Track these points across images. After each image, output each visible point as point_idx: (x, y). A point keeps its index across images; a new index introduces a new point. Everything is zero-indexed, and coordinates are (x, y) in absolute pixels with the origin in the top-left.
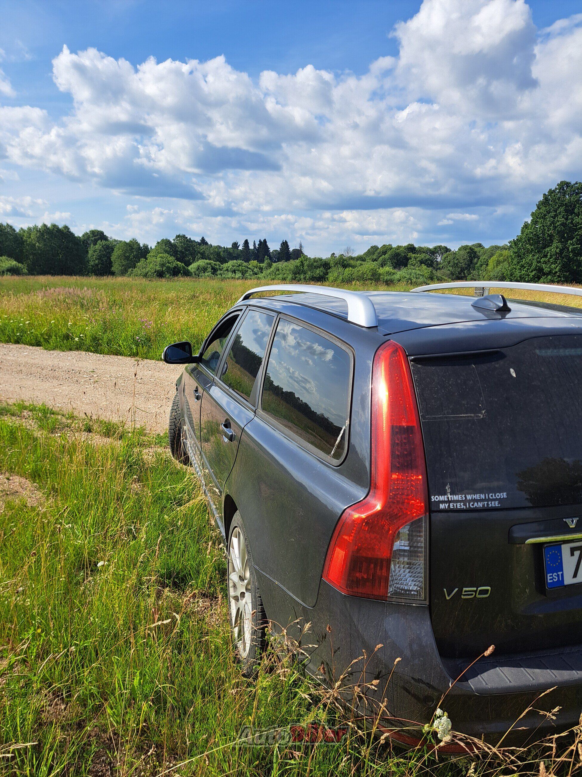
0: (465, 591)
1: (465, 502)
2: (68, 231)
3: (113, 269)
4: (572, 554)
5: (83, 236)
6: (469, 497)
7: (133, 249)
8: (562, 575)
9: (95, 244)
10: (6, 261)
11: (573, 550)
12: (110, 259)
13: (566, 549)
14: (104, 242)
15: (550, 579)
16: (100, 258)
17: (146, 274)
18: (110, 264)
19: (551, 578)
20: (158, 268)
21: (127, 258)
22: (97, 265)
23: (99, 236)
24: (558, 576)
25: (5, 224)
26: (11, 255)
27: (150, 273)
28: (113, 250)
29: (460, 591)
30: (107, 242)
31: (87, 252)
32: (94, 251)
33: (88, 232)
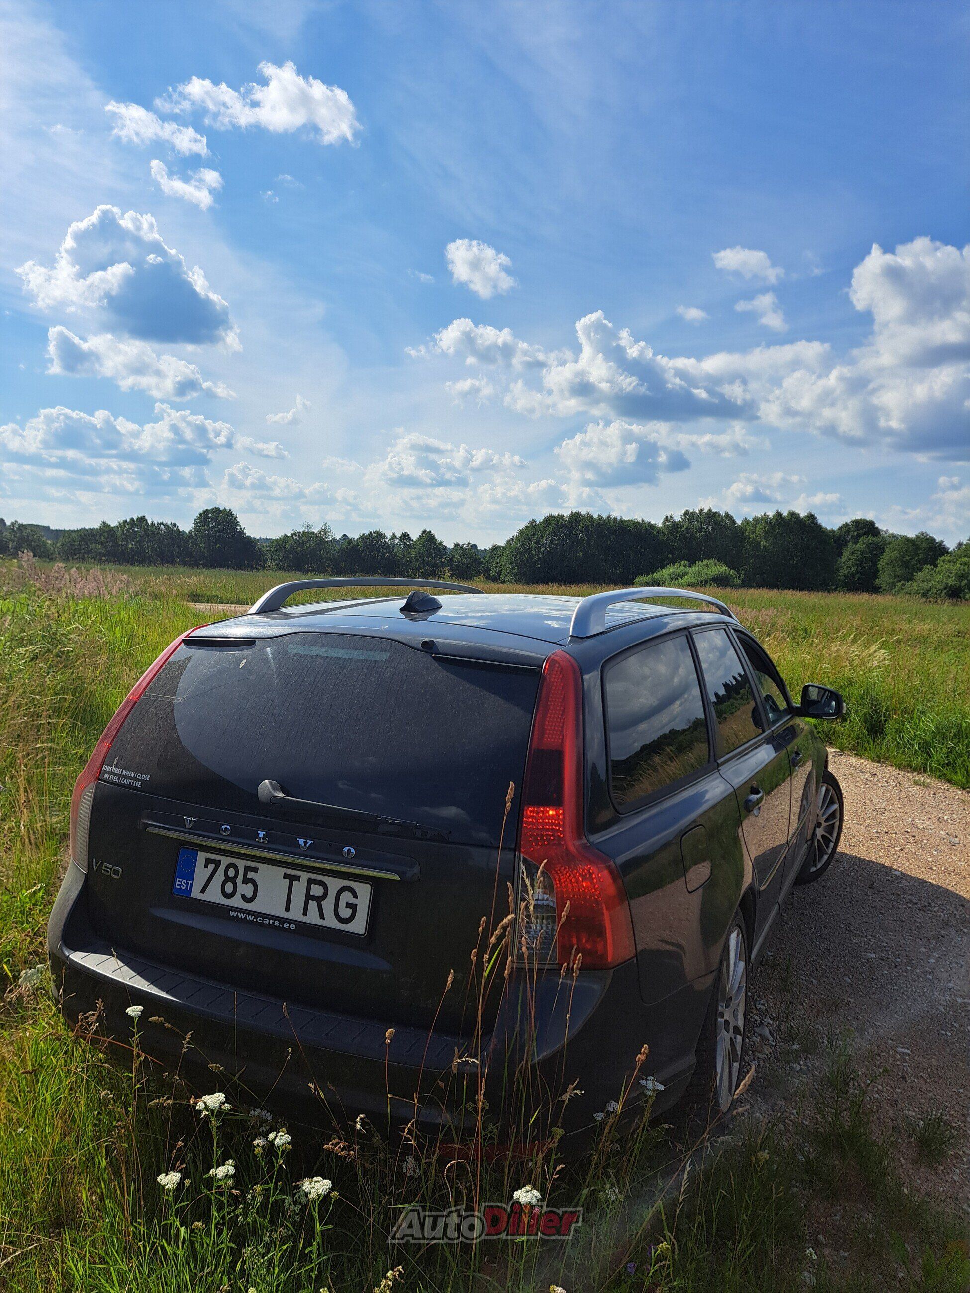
0: (106, 867)
1: (120, 776)
2: (813, 522)
3: (878, 582)
4: (206, 866)
5: (840, 528)
6: (124, 773)
7: (920, 549)
8: (191, 884)
9: (856, 542)
10: (714, 567)
11: (208, 862)
12: (877, 565)
13: (202, 857)
14: (871, 538)
15: (178, 885)
16: (860, 563)
17: (928, 591)
18: (875, 573)
19: (180, 883)
20: (951, 582)
21: (906, 565)
22: (853, 575)
23: (866, 528)
24: (187, 884)
25: (723, 514)
26: (722, 558)
27: (935, 591)
28: (884, 550)
29: (102, 863)
30: (876, 539)
31: (840, 555)
32: (852, 553)
33: (848, 522)
